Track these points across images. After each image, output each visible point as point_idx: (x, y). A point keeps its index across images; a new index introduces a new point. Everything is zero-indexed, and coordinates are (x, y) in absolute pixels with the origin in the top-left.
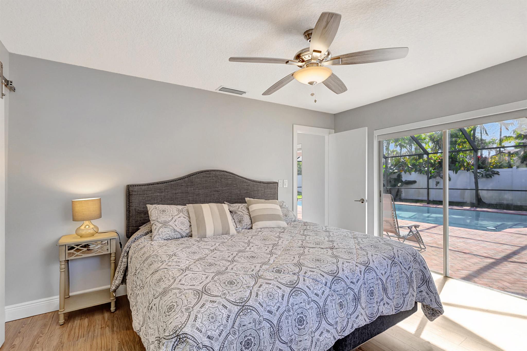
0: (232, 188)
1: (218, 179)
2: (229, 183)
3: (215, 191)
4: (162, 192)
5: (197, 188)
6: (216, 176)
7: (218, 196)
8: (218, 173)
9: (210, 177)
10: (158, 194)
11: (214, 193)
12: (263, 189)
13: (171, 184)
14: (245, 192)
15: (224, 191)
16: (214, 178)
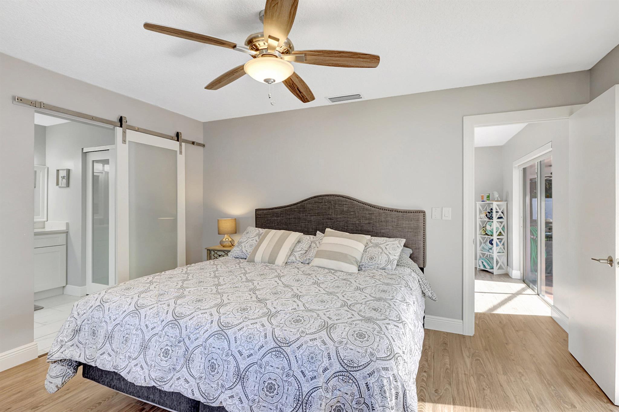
0: (349, 216)
1: (332, 205)
2: (345, 210)
3: (328, 219)
4: (278, 217)
5: (309, 214)
6: (329, 202)
7: (332, 224)
8: (332, 198)
9: (322, 202)
10: (276, 218)
11: (327, 221)
12: (396, 221)
13: (286, 209)
14: (367, 222)
15: (338, 219)
16: (327, 204)
